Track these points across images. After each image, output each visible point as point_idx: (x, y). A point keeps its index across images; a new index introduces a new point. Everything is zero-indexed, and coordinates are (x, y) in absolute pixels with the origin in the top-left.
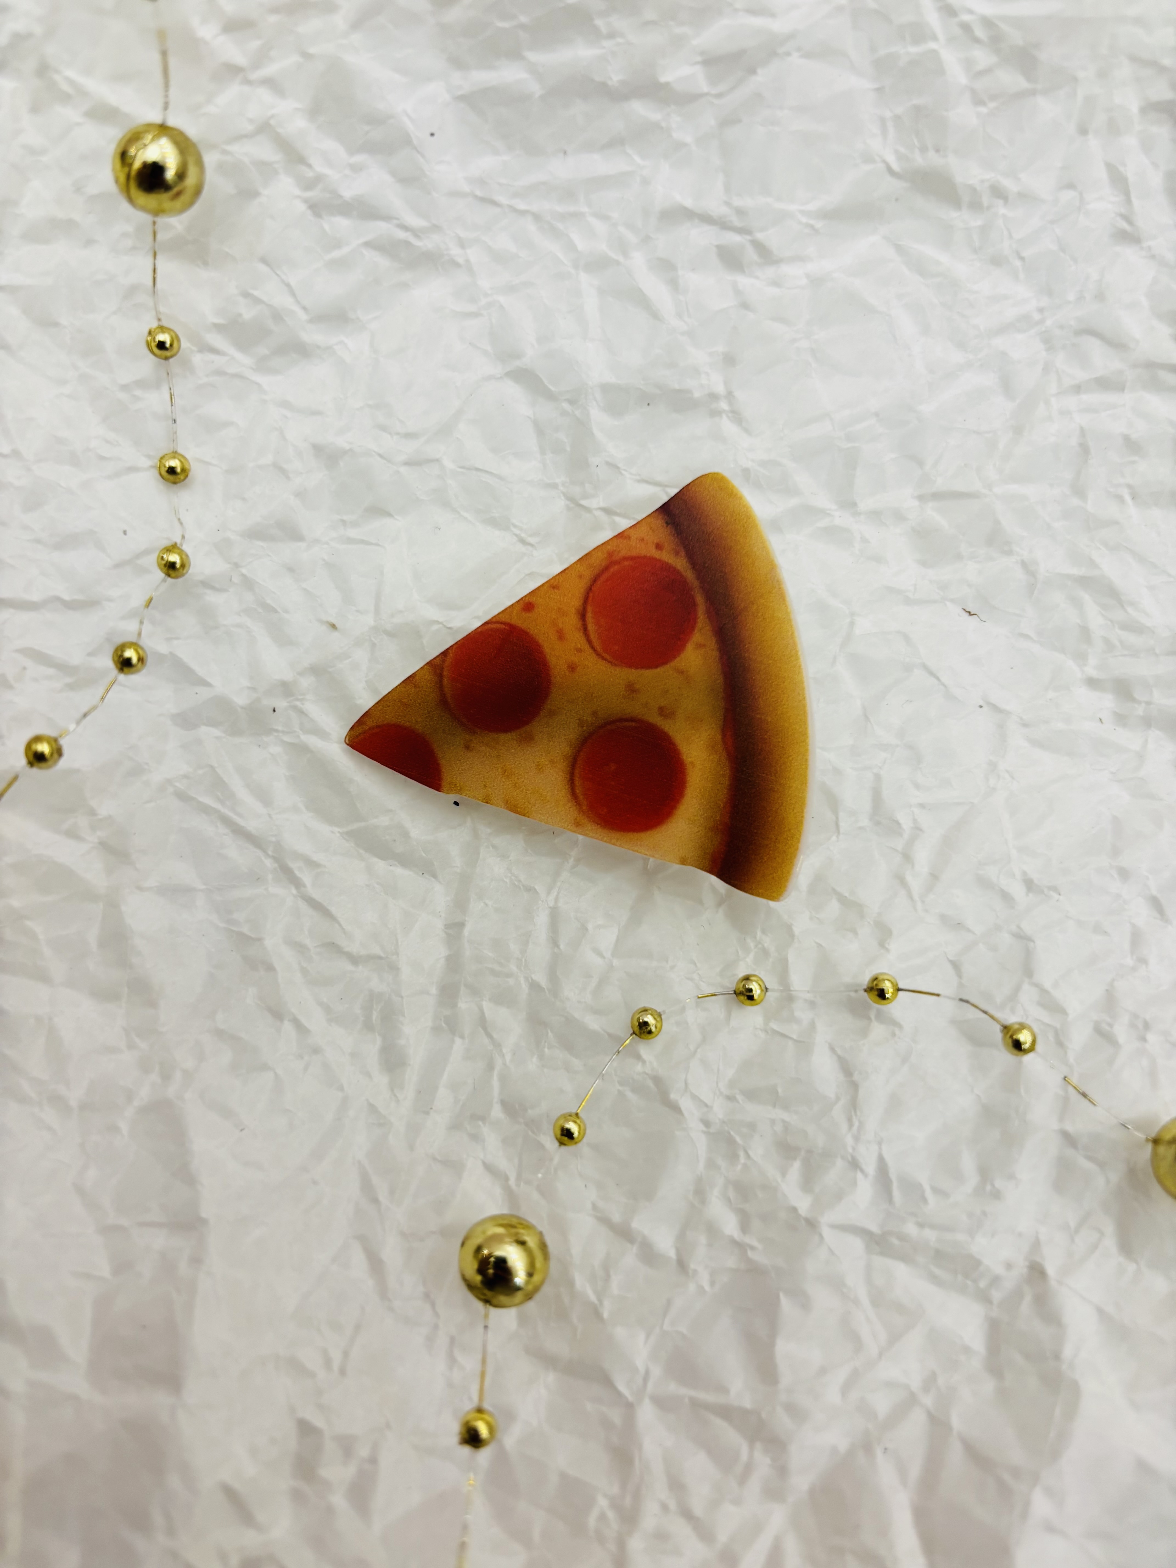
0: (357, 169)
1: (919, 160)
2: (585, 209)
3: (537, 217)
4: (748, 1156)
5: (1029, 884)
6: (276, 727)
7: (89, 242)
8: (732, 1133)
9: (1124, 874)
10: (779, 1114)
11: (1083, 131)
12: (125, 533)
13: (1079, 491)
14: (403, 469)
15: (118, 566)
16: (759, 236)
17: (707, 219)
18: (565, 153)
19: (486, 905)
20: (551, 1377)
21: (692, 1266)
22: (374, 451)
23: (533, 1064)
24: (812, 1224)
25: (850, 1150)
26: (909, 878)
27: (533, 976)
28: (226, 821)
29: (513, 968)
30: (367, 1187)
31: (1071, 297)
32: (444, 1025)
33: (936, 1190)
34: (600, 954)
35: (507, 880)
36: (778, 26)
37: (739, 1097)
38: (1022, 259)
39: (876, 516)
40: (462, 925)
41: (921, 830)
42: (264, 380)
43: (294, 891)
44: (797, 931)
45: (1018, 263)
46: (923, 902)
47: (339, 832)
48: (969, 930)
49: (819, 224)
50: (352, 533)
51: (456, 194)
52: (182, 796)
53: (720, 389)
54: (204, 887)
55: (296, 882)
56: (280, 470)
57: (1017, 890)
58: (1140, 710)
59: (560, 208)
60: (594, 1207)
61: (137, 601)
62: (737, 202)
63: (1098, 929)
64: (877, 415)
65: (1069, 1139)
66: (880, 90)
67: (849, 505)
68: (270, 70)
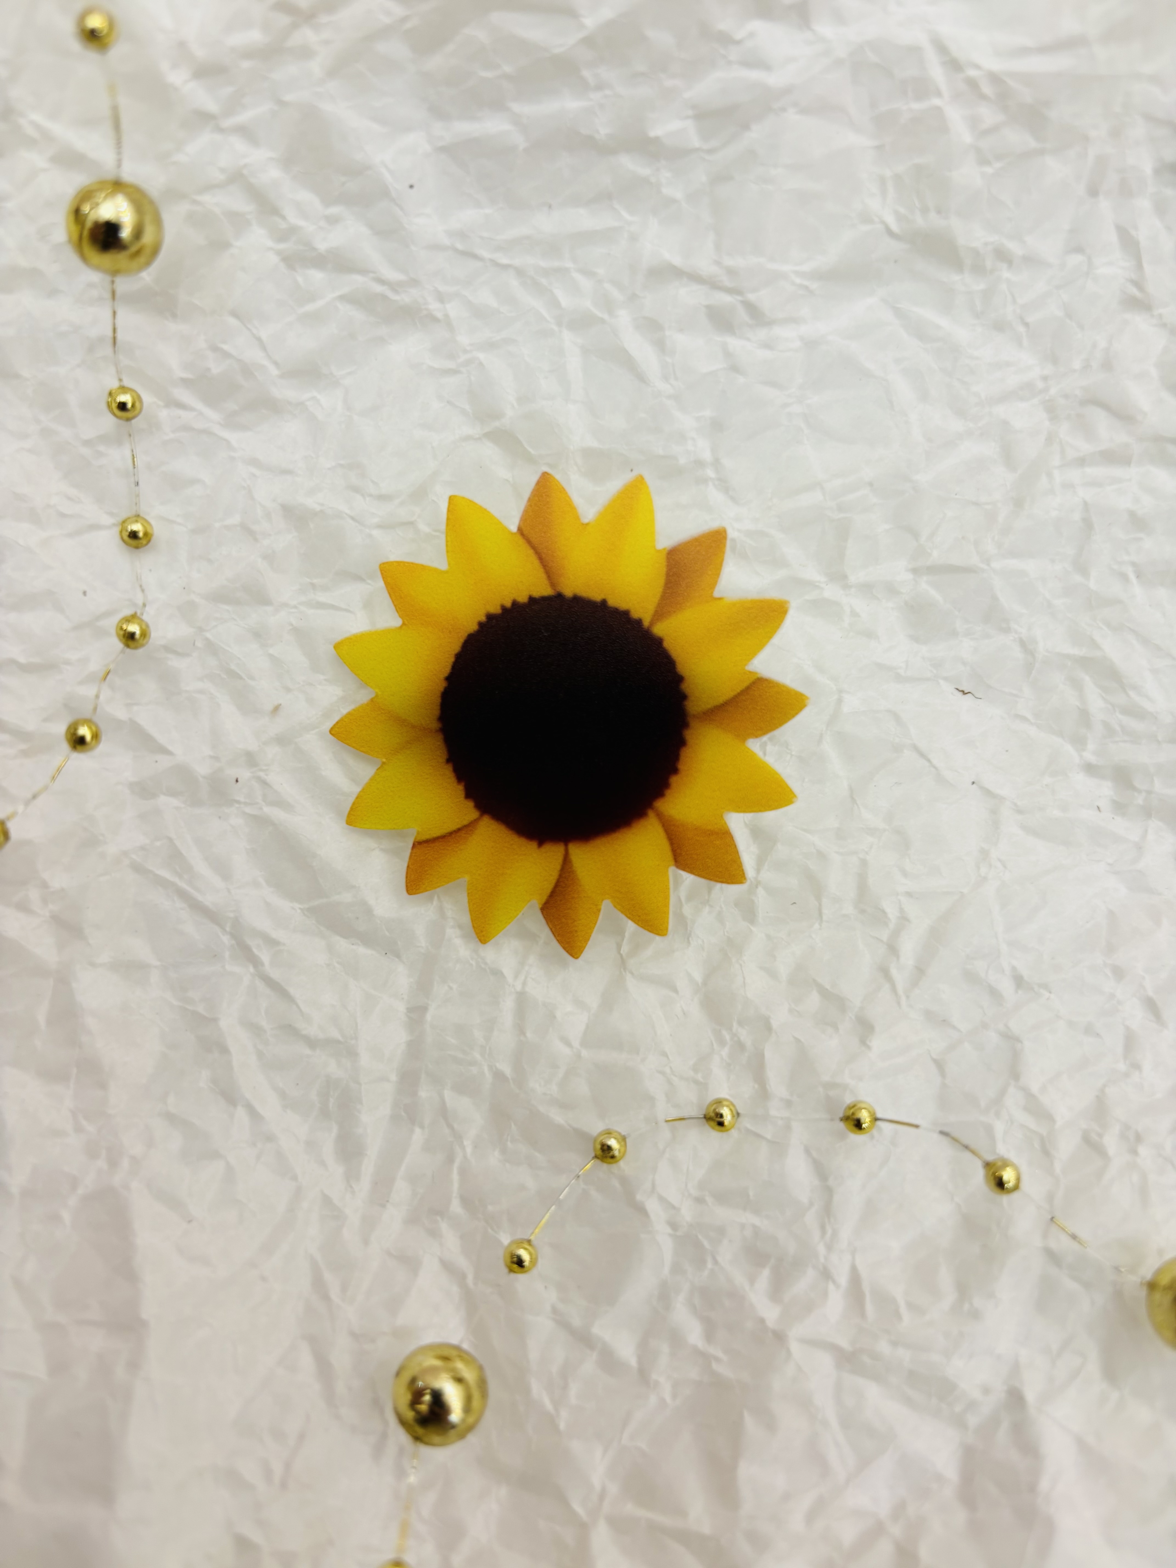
0: (332, 220)
1: (920, 221)
2: (569, 264)
3: (520, 272)
4: (716, 1262)
5: (1019, 981)
6: (237, 798)
7: (53, 292)
8: (700, 1237)
9: (1119, 973)
10: (749, 1218)
11: (1093, 192)
12: (85, 593)
13: (1082, 569)
14: (376, 533)
15: (77, 628)
16: (751, 297)
17: (696, 278)
18: (550, 207)
19: (451, 988)
20: (503, 1492)
21: (654, 1376)
22: (346, 514)
23: (494, 1158)
24: (780, 1337)
25: (822, 1260)
26: (894, 972)
27: (498, 1065)
28: (183, 895)
29: (477, 1056)
30: (319, 1284)
31: (1077, 364)
32: (403, 1114)
33: (910, 1306)
34: (568, 1044)
35: (473, 963)
36: (774, 80)
37: (709, 1200)
38: (1026, 325)
39: (867, 589)
40: (424, 1009)
41: (908, 920)
42: (233, 437)
43: (252, 969)
44: (775, 1024)
45: (1021, 329)
46: (908, 997)
47: (300, 909)
48: (954, 1027)
49: (814, 286)
50: (322, 597)
51: (437, 247)
52: (138, 868)
53: (707, 456)
54: (158, 963)
55: (255, 961)
56: (248, 531)
57: (1006, 986)
58: (1140, 800)
59: (543, 264)
60: (554, 1310)
61: (95, 666)
62: (729, 262)
63: (1089, 1030)
64: (871, 484)
65: (1052, 1256)
66: (879, 148)
67: (839, 578)
68: (243, 117)
